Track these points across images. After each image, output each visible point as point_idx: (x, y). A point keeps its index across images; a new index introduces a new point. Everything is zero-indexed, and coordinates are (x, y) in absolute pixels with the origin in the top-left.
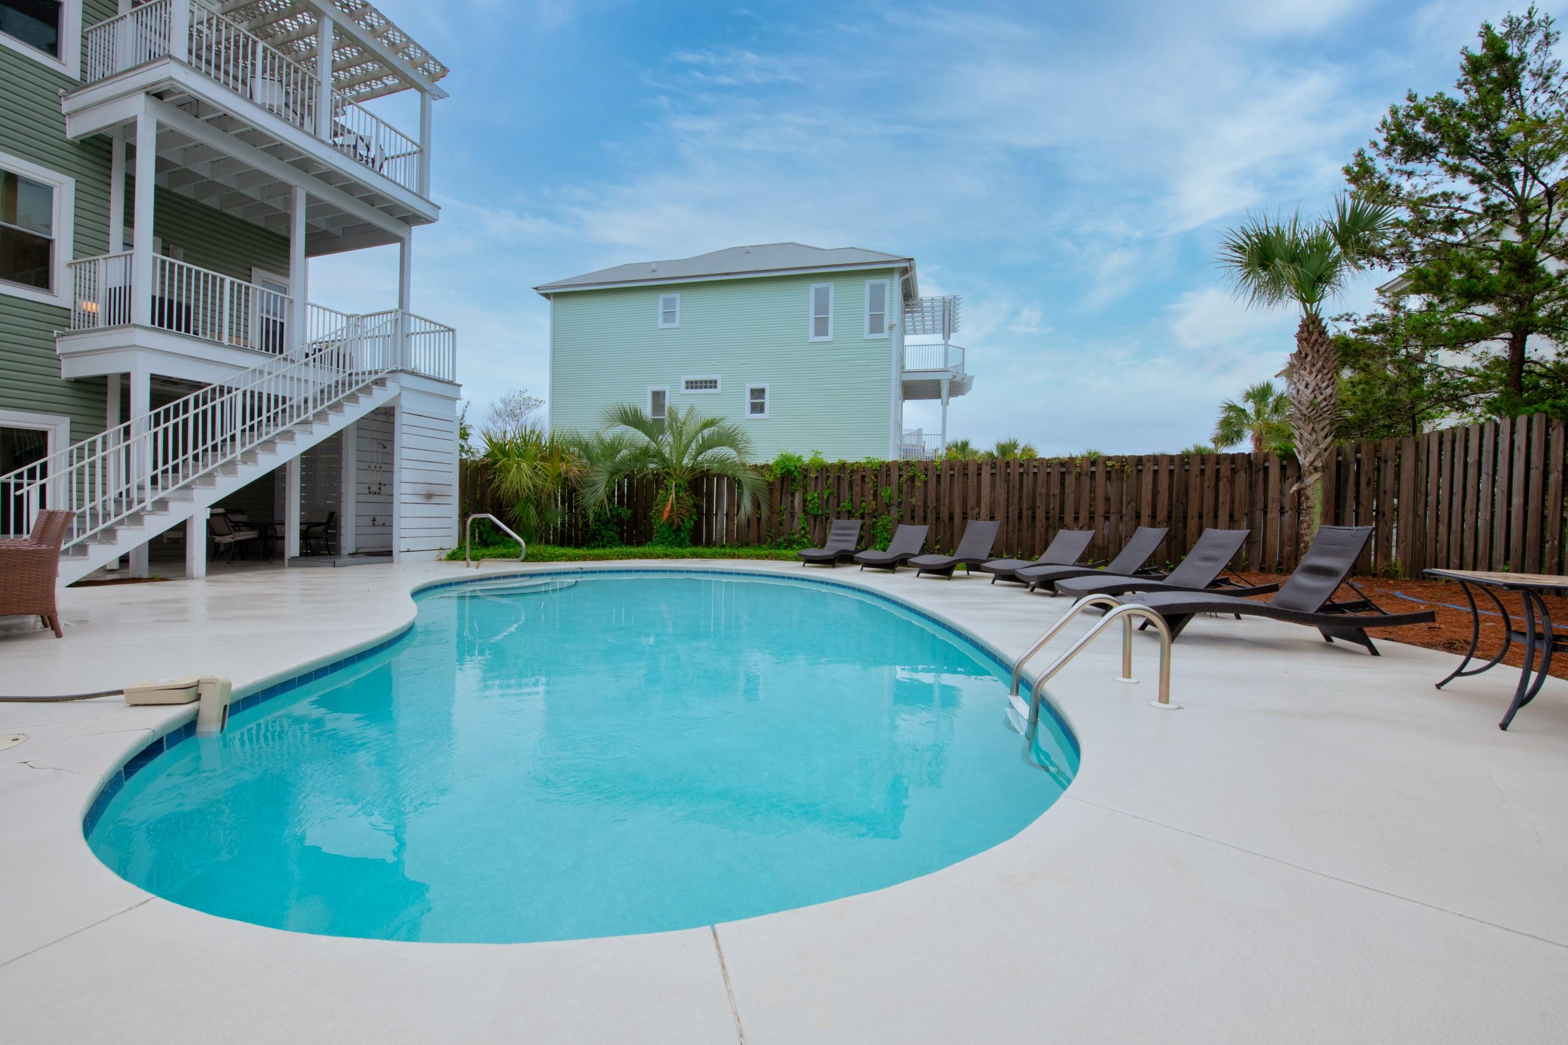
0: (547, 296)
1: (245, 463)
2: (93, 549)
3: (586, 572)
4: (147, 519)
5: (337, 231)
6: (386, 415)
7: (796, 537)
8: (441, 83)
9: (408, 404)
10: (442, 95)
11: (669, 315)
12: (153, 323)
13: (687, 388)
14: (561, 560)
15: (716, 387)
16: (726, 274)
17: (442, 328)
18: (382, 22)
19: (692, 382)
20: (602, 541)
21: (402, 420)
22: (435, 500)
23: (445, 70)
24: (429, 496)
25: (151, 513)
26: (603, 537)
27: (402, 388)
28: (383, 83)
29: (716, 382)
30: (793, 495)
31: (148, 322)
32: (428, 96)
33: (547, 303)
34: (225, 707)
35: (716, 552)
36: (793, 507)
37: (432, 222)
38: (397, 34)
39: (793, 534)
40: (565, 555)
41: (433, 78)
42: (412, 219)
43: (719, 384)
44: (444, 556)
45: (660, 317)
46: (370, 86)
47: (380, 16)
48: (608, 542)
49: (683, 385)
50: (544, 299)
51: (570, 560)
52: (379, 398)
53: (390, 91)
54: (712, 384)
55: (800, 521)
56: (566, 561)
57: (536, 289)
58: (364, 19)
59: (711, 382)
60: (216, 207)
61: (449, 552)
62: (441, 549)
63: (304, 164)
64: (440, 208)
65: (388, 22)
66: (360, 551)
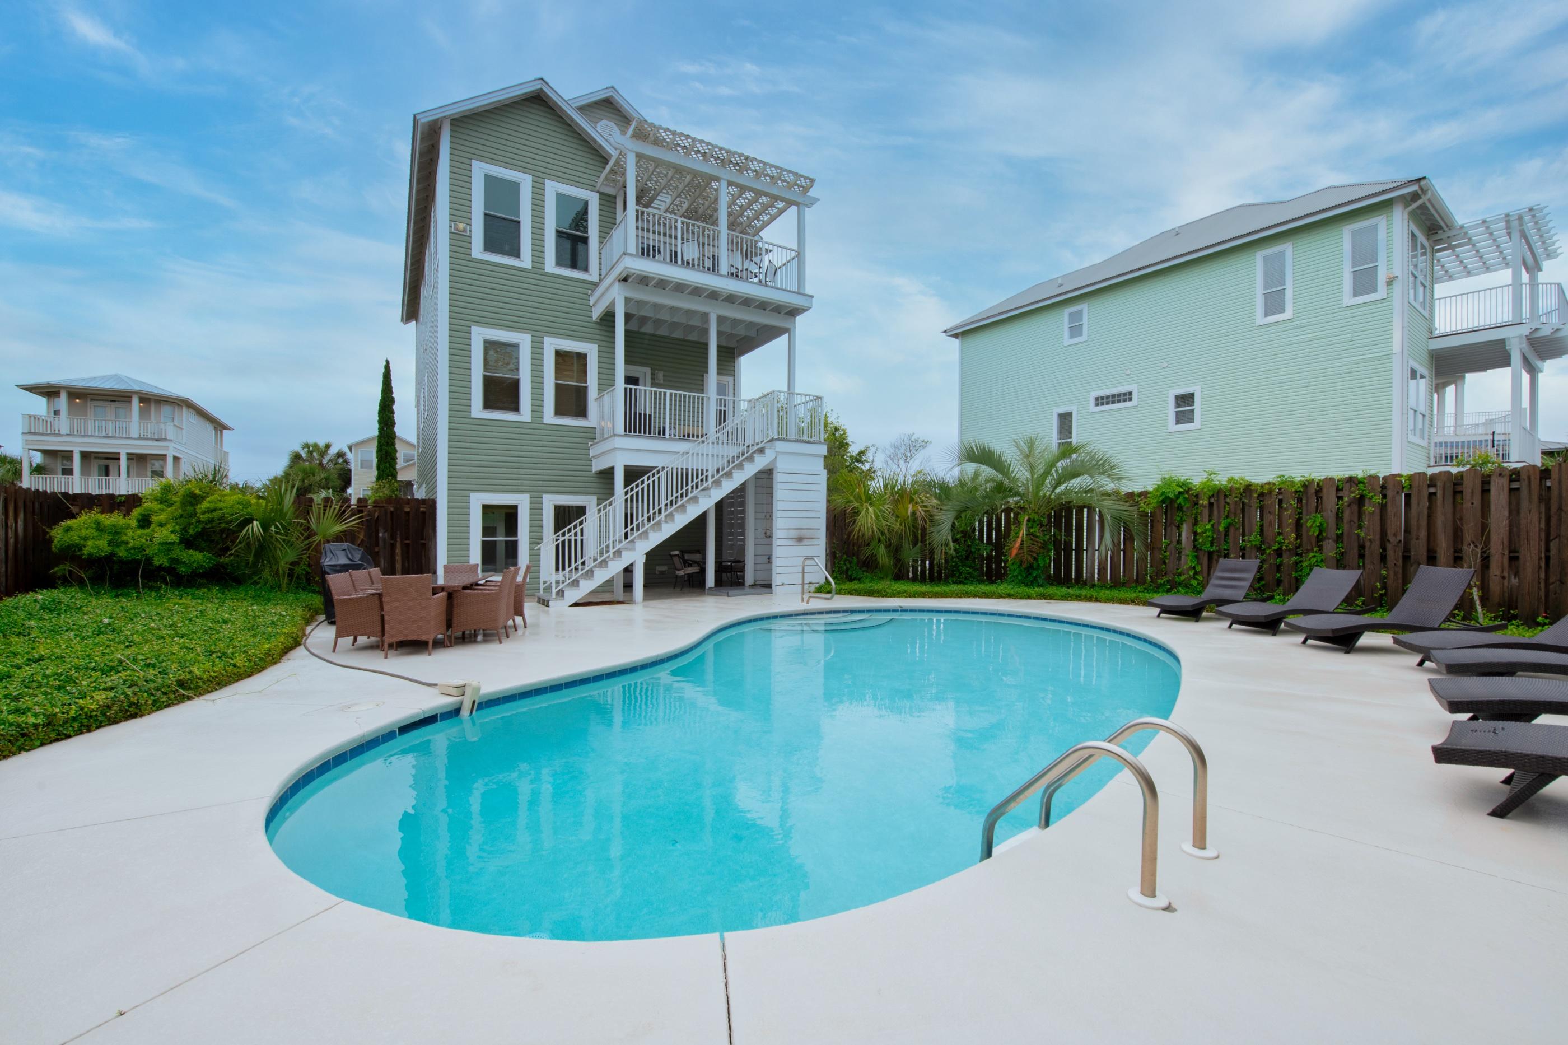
0: (956, 336)
1: (666, 522)
2: (582, 583)
3: (906, 611)
4: (610, 563)
5: (752, 333)
6: (766, 476)
7: (1182, 578)
8: (811, 193)
9: (781, 466)
10: (813, 201)
11: (1076, 331)
12: (625, 431)
13: (1097, 405)
14: (902, 597)
15: (1131, 399)
16: (1140, 269)
17: (811, 398)
18: (761, 165)
19: (1102, 398)
20: (959, 577)
21: (778, 478)
22: (806, 542)
23: (812, 181)
24: (800, 539)
25: (612, 559)
26: (961, 573)
27: (777, 453)
28: (776, 208)
29: (1130, 393)
30: (1179, 527)
31: (622, 432)
32: (801, 207)
33: (956, 342)
34: (474, 702)
35: (1069, 594)
36: (1179, 542)
37: (807, 310)
38: (773, 169)
39: (1180, 575)
40: (905, 591)
41: (806, 190)
42: (793, 312)
43: (1134, 396)
44: (812, 588)
45: (1066, 333)
46: (769, 214)
47: (759, 162)
48: (966, 578)
49: (1092, 402)
50: (953, 339)
51: (910, 597)
52: (760, 463)
53: (781, 212)
54: (1127, 396)
55: (1188, 561)
56: (906, 597)
57: (945, 332)
58: (750, 169)
59: (1125, 394)
60: (681, 337)
61: (817, 585)
62: (810, 583)
63: (714, 295)
64: (813, 297)
65: (765, 164)
66: (757, 583)
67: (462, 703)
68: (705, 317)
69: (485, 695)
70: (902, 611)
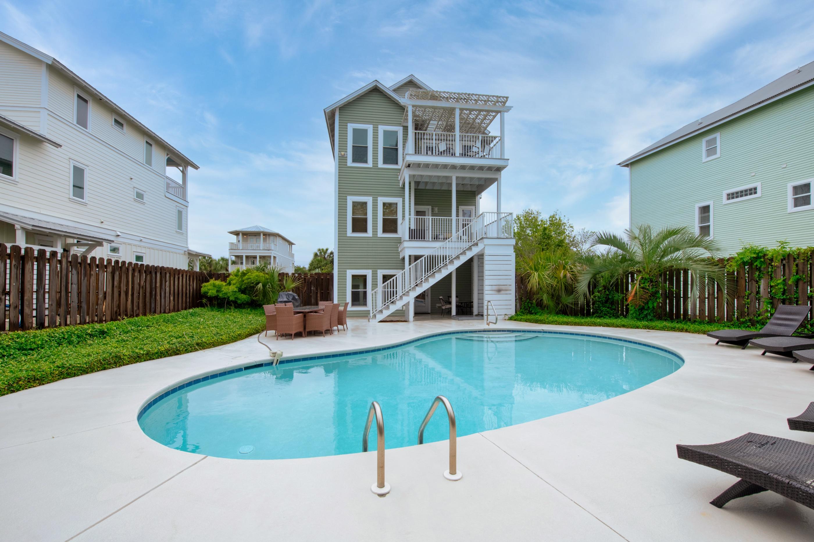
0: (627, 166)
1: (425, 282)
3: (546, 332)
4: (397, 302)
6: (481, 256)
7: (760, 318)
8: (507, 104)
9: (487, 252)
10: (509, 109)
11: (711, 151)
12: (410, 238)
13: (728, 199)
14: (553, 324)
15: (755, 193)
16: (760, 103)
17: (506, 215)
18: (477, 96)
19: (733, 194)
20: (600, 314)
21: (486, 258)
22: (502, 292)
23: (507, 98)
24: (499, 291)
25: (398, 300)
26: (602, 311)
27: (485, 245)
28: (492, 116)
29: (755, 189)
30: (757, 282)
31: (408, 239)
32: (502, 112)
33: (627, 169)
34: (278, 360)
35: (666, 326)
36: (758, 293)
37: (506, 167)
38: (484, 97)
39: (759, 315)
40: (556, 321)
41: (505, 103)
42: (499, 169)
43: (759, 190)
44: (507, 317)
45: (704, 153)
46: (489, 119)
47: (476, 95)
48: (605, 314)
49: (725, 197)
50: (626, 168)
51: (559, 324)
52: (475, 251)
53: (494, 117)
54: (753, 191)
55: (765, 306)
56: (556, 324)
57: (619, 164)
58: (472, 99)
59: (751, 190)
61: (510, 316)
62: (506, 315)
64: (509, 159)
65: (479, 95)
66: (480, 314)
67: (274, 360)
68: (449, 178)
69: (285, 358)
70: (544, 332)
